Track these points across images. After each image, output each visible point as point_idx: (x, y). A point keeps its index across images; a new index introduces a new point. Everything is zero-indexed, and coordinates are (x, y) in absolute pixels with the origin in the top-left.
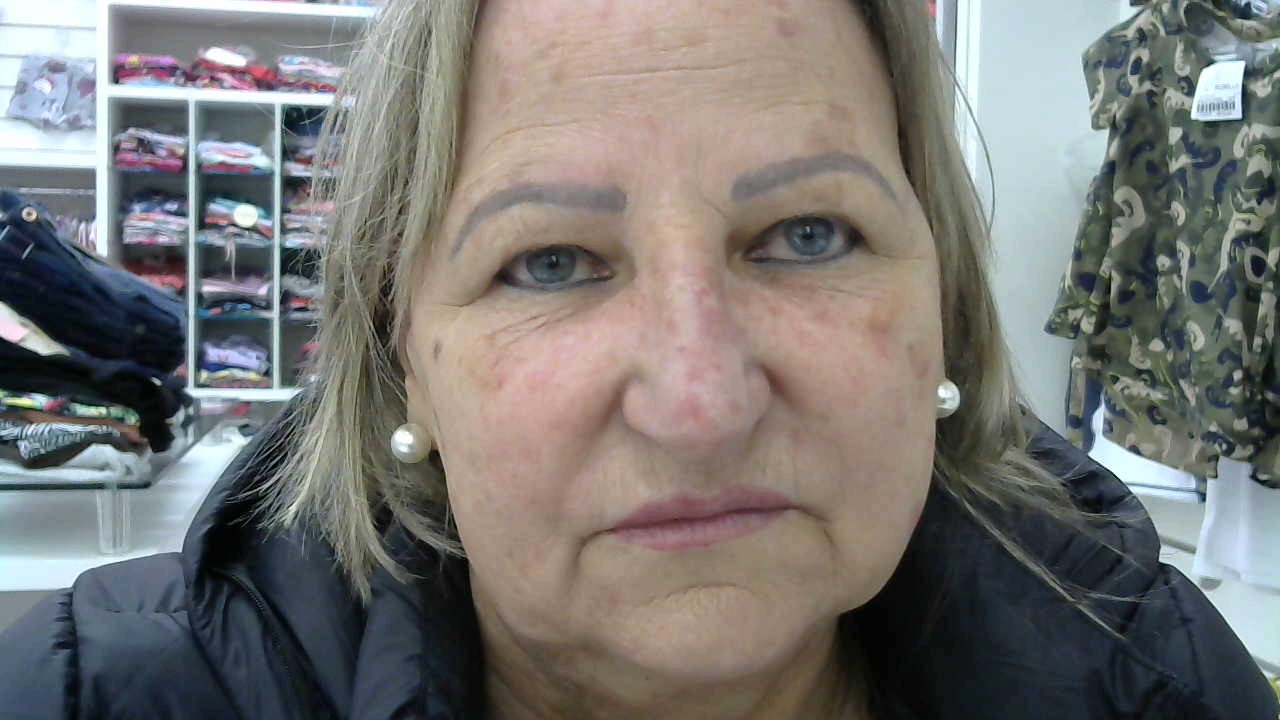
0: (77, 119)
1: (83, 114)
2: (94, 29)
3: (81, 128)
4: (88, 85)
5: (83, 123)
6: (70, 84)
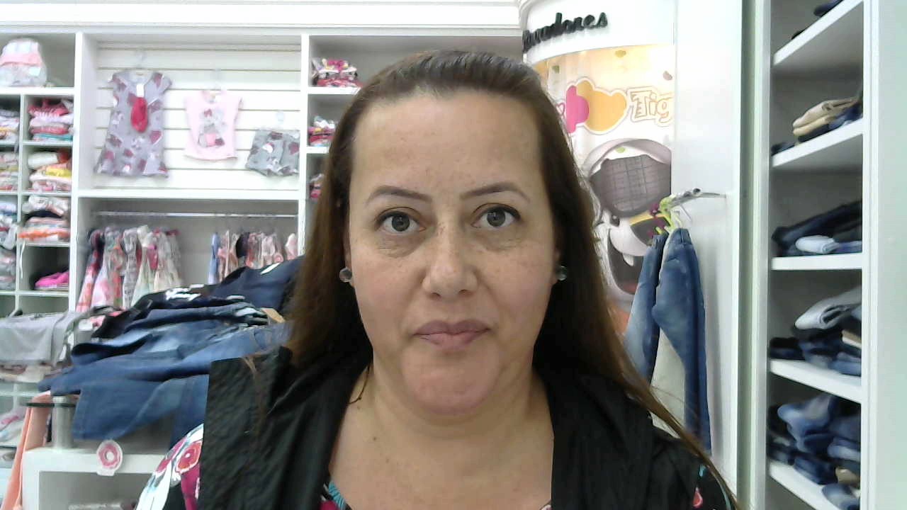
1: (292, 165)
2: (299, 111)
3: (291, 175)
4: (295, 147)
5: (291, 171)
6: (284, 147)
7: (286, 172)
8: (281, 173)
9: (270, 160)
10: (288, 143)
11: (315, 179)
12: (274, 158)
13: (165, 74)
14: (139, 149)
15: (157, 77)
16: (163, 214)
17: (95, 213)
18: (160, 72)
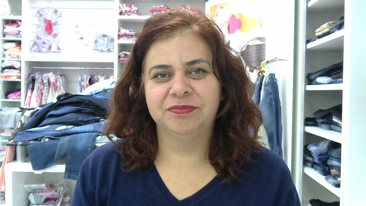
0: (110, 49)
1: (111, 48)
3: (111, 52)
4: (112, 40)
5: (111, 50)
6: (108, 40)
7: (109, 51)
8: (107, 51)
9: (103, 46)
10: (110, 39)
11: (121, 54)
12: (104, 45)
13: (59, 10)
14: (49, 41)
15: (56, 12)
16: (59, 68)
17: (31, 68)
18: (57, 9)
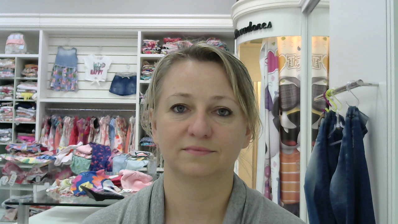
2: (136, 64)
17: (47, 109)
